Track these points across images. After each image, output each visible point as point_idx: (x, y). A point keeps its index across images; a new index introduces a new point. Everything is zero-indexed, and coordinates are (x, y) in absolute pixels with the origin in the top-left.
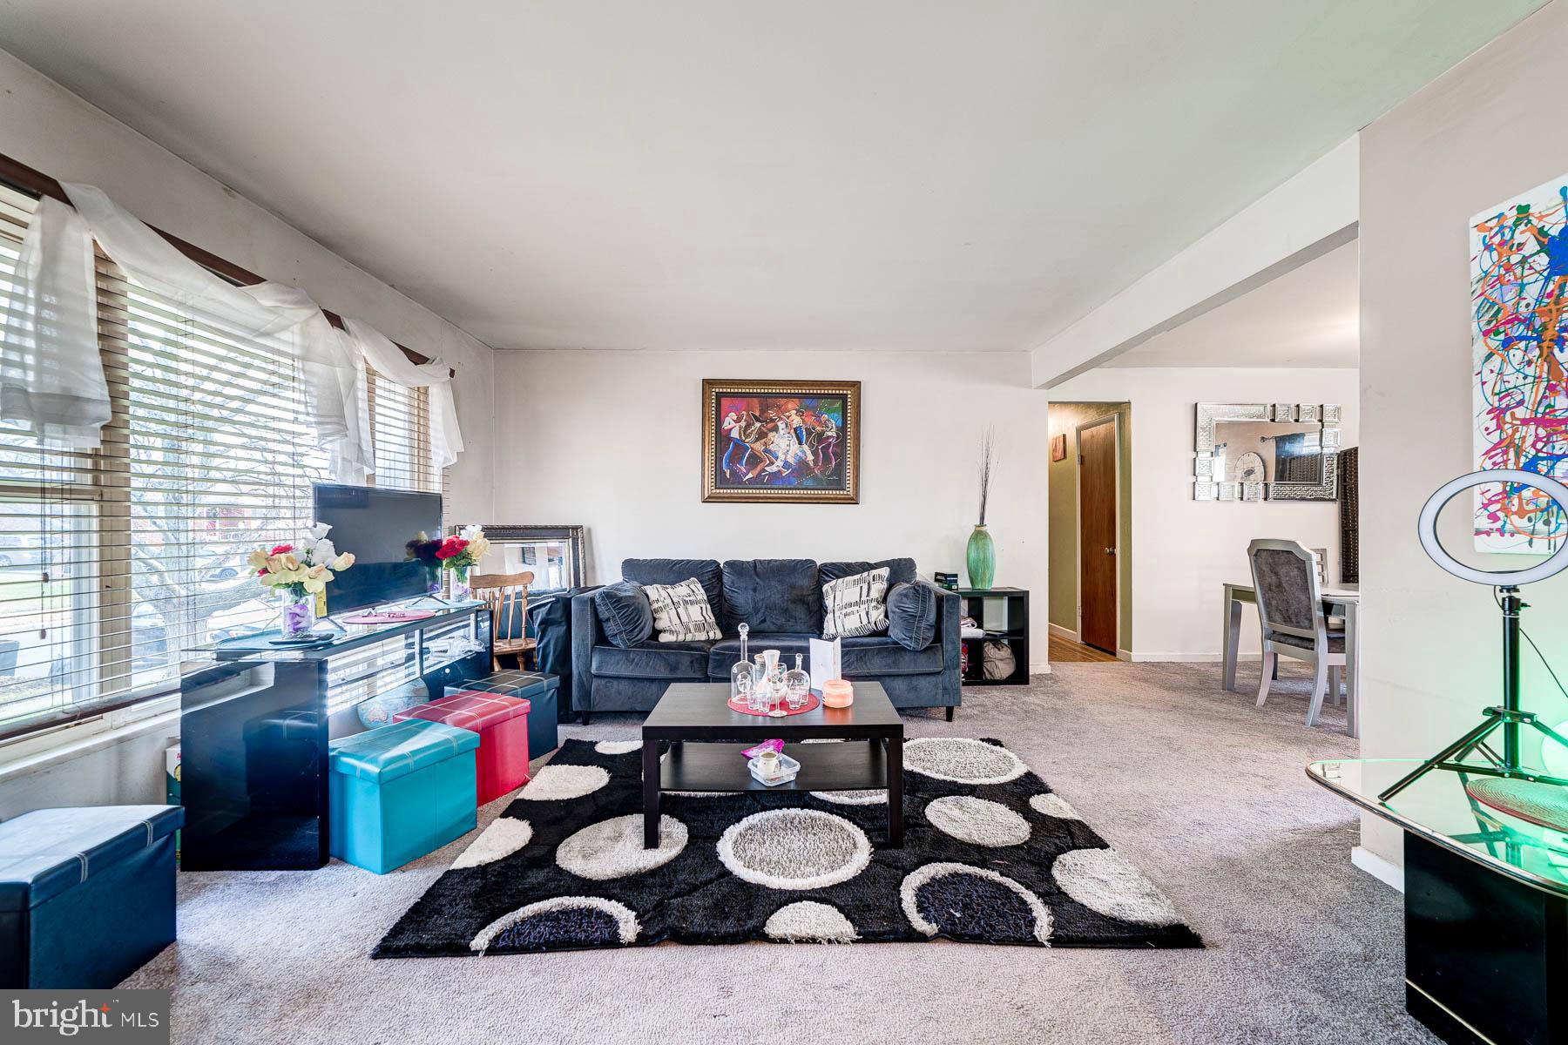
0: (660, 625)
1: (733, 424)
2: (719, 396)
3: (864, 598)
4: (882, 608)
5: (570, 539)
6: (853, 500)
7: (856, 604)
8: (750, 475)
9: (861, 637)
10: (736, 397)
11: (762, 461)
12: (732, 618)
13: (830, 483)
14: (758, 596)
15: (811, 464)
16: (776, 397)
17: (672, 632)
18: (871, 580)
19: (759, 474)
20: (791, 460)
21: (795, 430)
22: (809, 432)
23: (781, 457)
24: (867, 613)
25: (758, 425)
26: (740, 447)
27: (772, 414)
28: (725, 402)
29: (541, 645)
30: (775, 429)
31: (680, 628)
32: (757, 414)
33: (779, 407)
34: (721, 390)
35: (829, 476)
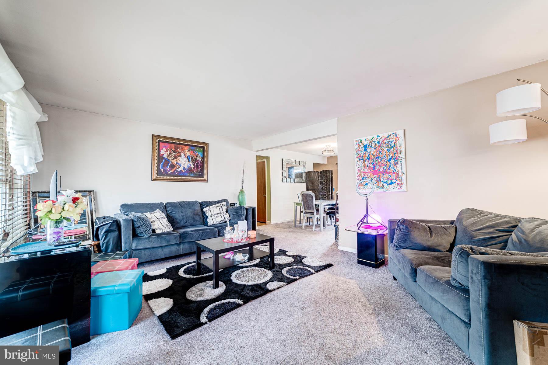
0: (154, 227)
1: (164, 152)
2: (159, 142)
3: (221, 211)
4: (228, 214)
5: (88, 197)
6: (206, 181)
7: (219, 213)
8: (171, 172)
9: (223, 223)
10: (166, 143)
11: (175, 167)
12: (174, 223)
13: (200, 175)
14: (183, 214)
15: (193, 169)
16: (181, 145)
17: (160, 229)
18: (222, 206)
19: (174, 171)
20: (186, 167)
21: (187, 157)
22: (192, 158)
23: (182, 166)
24: (224, 216)
25: (174, 154)
26: (167, 161)
27: (179, 150)
28: (162, 144)
29: (105, 241)
30: (180, 156)
31: (163, 227)
32: (174, 150)
33: (182, 148)
34: (160, 140)
35: (198, 173)
